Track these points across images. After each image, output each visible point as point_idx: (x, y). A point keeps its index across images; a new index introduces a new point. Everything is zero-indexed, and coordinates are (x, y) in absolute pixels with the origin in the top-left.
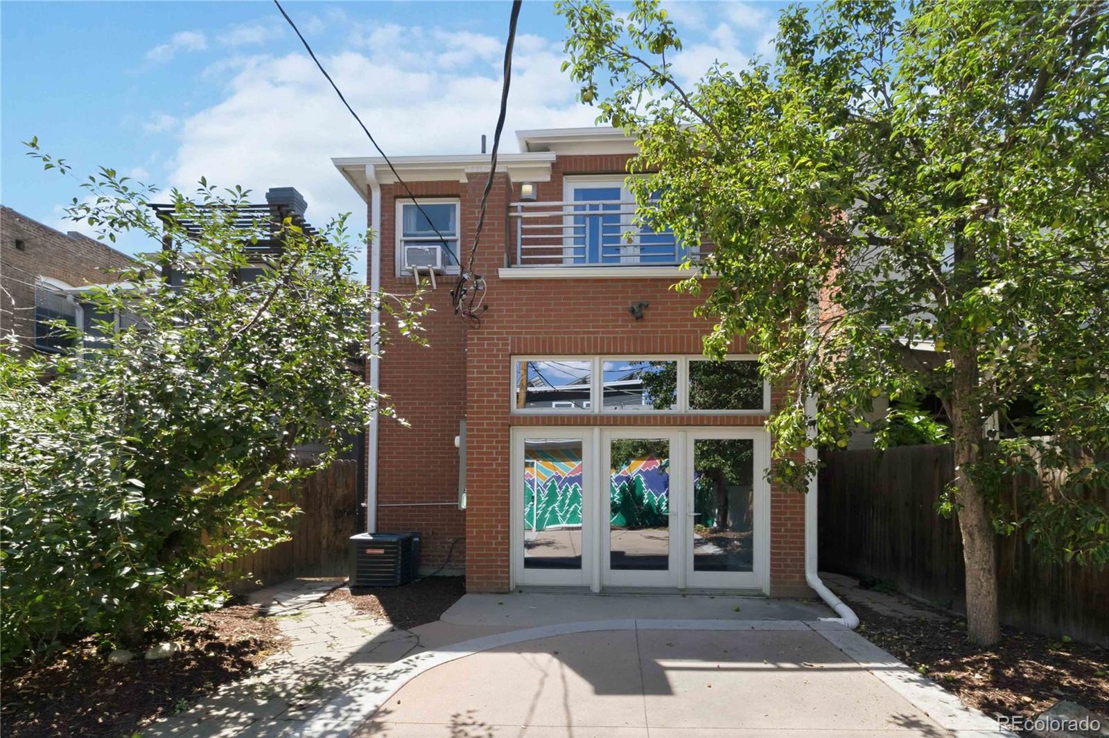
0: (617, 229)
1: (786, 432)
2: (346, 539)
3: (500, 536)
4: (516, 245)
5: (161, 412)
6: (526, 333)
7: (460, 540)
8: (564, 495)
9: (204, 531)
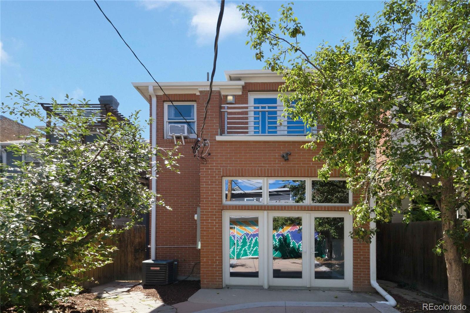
0: (276, 118)
1: (360, 215)
2: (140, 262)
3: (217, 262)
4: (225, 124)
5: (47, 203)
6: (230, 166)
7: (198, 264)
8: (251, 242)
9: (69, 258)
